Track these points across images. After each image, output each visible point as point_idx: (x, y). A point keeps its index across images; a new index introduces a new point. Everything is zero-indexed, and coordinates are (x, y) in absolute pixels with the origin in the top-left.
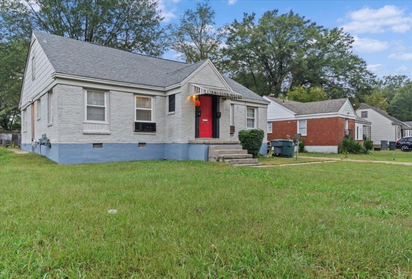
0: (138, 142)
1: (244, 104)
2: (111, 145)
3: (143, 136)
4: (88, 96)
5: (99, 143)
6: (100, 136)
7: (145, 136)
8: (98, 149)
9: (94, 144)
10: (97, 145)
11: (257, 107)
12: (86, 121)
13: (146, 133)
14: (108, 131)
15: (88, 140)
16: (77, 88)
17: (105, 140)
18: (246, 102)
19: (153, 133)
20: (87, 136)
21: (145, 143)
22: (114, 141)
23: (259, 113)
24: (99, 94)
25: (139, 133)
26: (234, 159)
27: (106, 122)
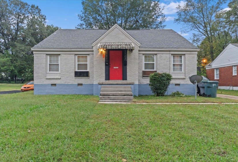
0: (77, 83)
1: (169, 53)
2: (61, 85)
3: (81, 79)
4: (50, 59)
5: (54, 83)
6: (55, 80)
7: (82, 79)
8: (54, 87)
9: (52, 84)
10: (54, 85)
11: (185, 54)
12: (48, 72)
13: (82, 78)
14: (59, 77)
15: (48, 82)
16: (43, 55)
17: (58, 82)
18: (170, 51)
19: (87, 78)
20: (48, 80)
21: (82, 84)
22: (63, 83)
23: (186, 59)
24: (56, 57)
25: (78, 78)
26: (112, 96)
27: (59, 72)
